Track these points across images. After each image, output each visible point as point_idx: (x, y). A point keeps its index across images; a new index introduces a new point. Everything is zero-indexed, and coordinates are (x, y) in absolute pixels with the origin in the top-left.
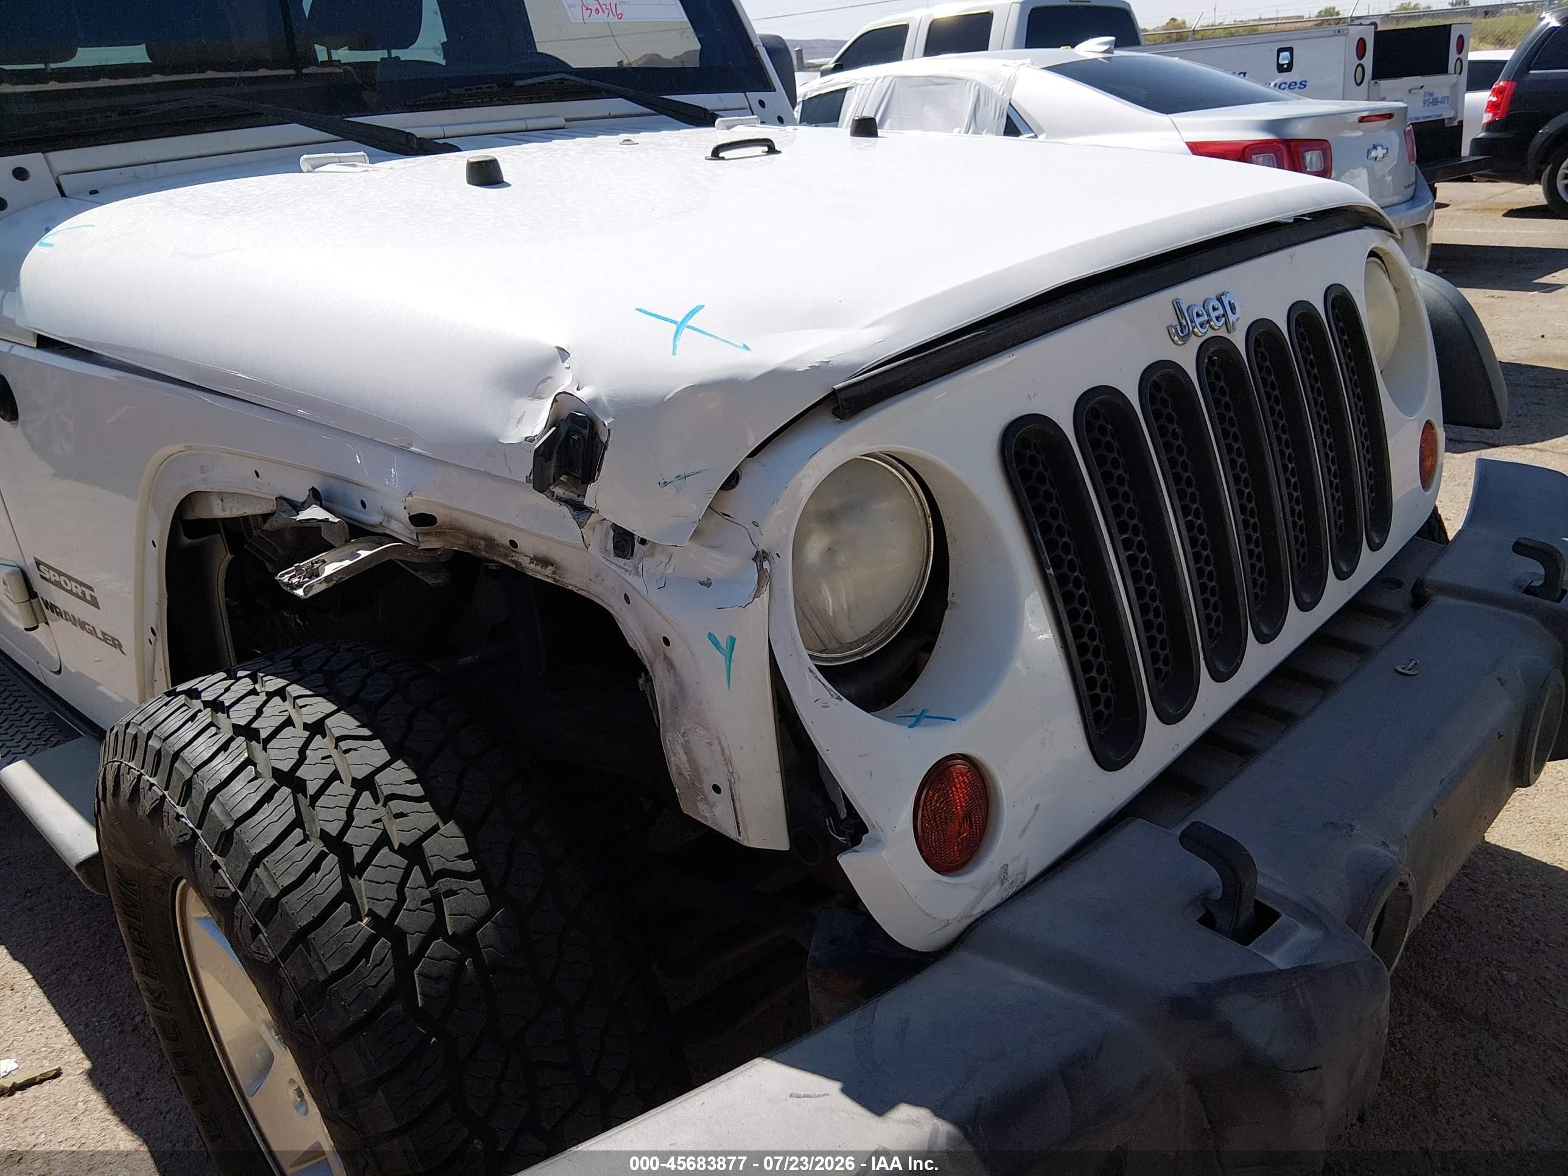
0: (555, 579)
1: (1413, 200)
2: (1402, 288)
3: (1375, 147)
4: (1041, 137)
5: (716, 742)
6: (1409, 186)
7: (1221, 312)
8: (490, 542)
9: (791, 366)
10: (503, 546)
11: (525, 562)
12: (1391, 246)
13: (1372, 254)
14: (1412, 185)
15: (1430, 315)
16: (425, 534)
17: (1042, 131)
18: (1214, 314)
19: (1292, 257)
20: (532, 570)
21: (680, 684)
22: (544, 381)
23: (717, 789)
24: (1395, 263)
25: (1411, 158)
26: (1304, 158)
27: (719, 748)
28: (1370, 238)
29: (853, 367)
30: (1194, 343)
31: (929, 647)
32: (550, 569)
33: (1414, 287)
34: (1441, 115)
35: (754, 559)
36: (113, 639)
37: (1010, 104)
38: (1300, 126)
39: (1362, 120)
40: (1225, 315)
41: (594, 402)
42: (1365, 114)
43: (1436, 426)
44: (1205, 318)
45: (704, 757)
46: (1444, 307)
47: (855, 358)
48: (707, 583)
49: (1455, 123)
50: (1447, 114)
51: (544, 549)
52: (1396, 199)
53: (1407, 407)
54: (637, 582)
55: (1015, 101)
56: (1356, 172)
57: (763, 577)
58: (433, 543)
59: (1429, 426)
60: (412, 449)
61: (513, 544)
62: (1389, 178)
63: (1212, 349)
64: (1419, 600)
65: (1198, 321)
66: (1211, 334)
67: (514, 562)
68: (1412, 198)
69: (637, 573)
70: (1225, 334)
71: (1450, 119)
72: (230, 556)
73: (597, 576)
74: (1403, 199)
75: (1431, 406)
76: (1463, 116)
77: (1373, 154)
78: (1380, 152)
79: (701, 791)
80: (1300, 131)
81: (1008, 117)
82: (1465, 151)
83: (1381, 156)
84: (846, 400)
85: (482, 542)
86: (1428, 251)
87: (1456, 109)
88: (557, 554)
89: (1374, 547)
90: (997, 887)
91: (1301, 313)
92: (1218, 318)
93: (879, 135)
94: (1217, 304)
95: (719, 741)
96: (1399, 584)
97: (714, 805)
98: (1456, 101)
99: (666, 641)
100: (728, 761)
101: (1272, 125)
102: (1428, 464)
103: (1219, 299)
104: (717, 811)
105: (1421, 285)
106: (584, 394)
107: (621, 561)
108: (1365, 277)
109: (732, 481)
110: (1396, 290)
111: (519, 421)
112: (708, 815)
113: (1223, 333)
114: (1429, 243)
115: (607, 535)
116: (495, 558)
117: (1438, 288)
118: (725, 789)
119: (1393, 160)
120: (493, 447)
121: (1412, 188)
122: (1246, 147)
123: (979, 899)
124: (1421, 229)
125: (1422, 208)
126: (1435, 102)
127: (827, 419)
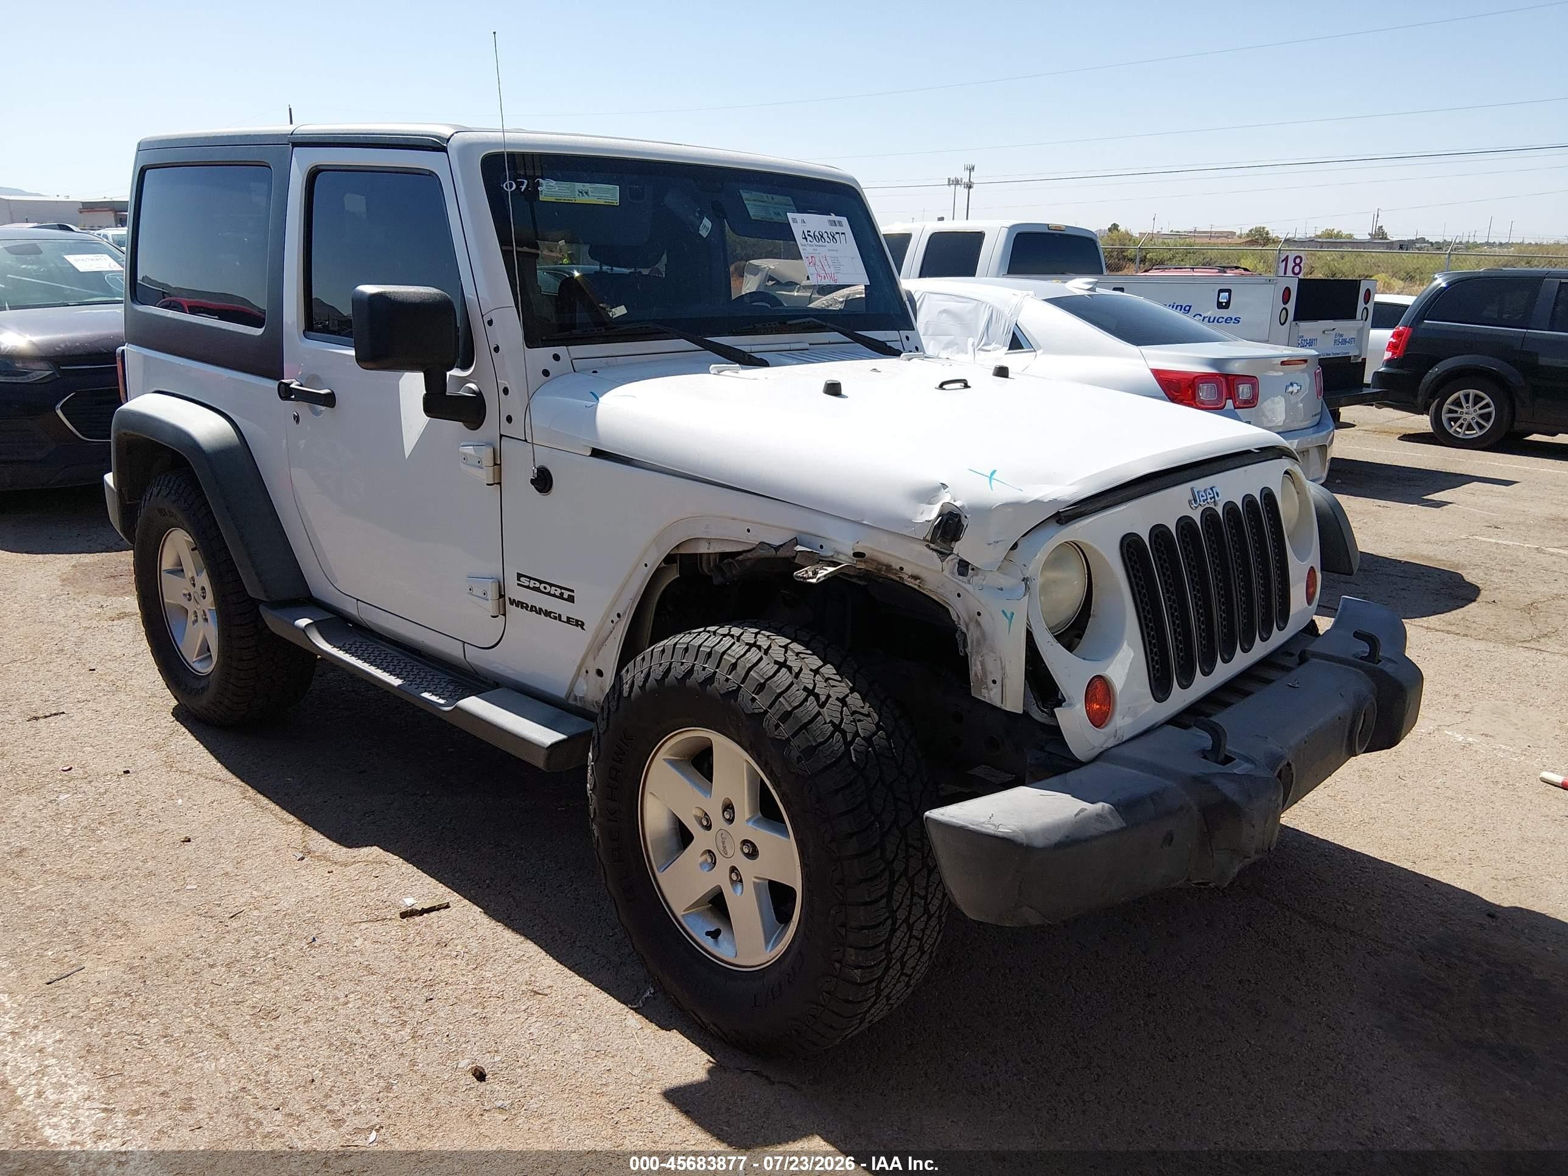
0: (919, 586)
1: (1318, 426)
2: (1301, 492)
3: (1292, 384)
4: (1039, 352)
5: (998, 659)
6: (1315, 415)
7: (1212, 495)
8: (889, 567)
9: (1041, 499)
10: (895, 569)
11: (905, 577)
12: (1297, 469)
13: (1286, 472)
14: (1318, 414)
15: (1316, 509)
16: (860, 561)
17: (1040, 348)
18: (1209, 497)
19: (1245, 471)
20: (908, 581)
21: (983, 634)
22: (934, 497)
23: (994, 682)
24: (1299, 479)
25: (1319, 394)
26: (1238, 388)
27: (1000, 662)
28: (1285, 464)
29: (1066, 502)
30: (1201, 509)
31: (1080, 637)
32: (918, 581)
33: (1308, 493)
34: (1348, 353)
35: (1023, 580)
36: (577, 621)
37: (1016, 324)
38: (1236, 365)
39: (1283, 363)
40: (1214, 497)
41: (962, 507)
42: (1286, 359)
43: (1316, 571)
44: (1205, 498)
45: (990, 666)
46: (1325, 504)
47: (1067, 498)
48: (1001, 589)
49: (1360, 360)
50: (1353, 352)
51: (916, 571)
52: (1306, 424)
53: (1302, 557)
54: (968, 586)
55: (1020, 323)
56: (1276, 399)
57: (1027, 588)
58: (862, 566)
59: (1312, 570)
60: (865, 522)
61: (901, 569)
62: (1301, 405)
63: (1208, 513)
64: (1303, 659)
65: (1202, 499)
66: (1207, 506)
67: (900, 577)
68: (1318, 424)
69: (969, 583)
70: (1213, 507)
71: (1355, 356)
72: (678, 576)
73: (942, 585)
74: (1312, 425)
75: (1314, 559)
76: (1366, 355)
77: (1290, 389)
78: (1295, 388)
79: (986, 683)
80: (1236, 369)
81: (1014, 334)
82: (1368, 379)
83: (1296, 391)
84: (1064, 516)
85: (885, 567)
86: (1328, 464)
87: (1360, 348)
88: (923, 574)
89: (1280, 629)
90: (1113, 738)
91: (1249, 500)
92: (1211, 499)
93: (1009, 376)
94: (1211, 492)
95: (1000, 658)
96: (1292, 655)
97: (991, 690)
98: (1361, 338)
99: (979, 614)
100: (1003, 668)
101: (1215, 362)
102: (1311, 590)
103: (1211, 489)
104: (992, 693)
105: (1312, 491)
106: (958, 504)
107: (961, 578)
108: (1282, 486)
109: (1015, 547)
110: (1298, 493)
111: (922, 513)
112: (986, 695)
113: (1212, 506)
114: (1329, 458)
115: (954, 565)
116: (889, 575)
117: (1322, 494)
118: (999, 683)
119: (1305, 392)
120: (909, 523)
121: (1318, 417)
122: (1196, 377)
123: (1106, 741)
124: (1323, 449)
125: (1324, 433)
126: (1344, 342)
127: (1054, 525)
